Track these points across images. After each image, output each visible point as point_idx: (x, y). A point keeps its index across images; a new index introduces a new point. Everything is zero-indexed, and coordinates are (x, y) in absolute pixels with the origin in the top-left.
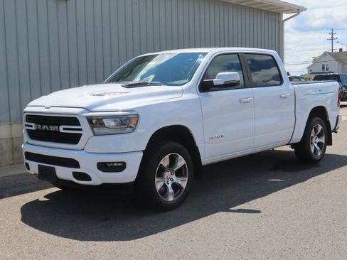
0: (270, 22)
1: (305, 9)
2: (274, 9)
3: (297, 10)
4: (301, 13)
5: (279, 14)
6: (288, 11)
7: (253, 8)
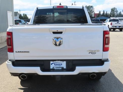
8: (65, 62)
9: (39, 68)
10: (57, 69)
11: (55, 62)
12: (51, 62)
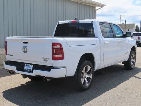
0: (90, 11)
1: (105, 6)
2: (92, 5)
3: (102, 6)
4: (103, 7)
5: (94, 7)
6: (98, 6)
7: (83, 4)
8: (32, 66)
9: (15, 67)
10: (27, 70)
11: (27, 65)
12: (25, 65)
